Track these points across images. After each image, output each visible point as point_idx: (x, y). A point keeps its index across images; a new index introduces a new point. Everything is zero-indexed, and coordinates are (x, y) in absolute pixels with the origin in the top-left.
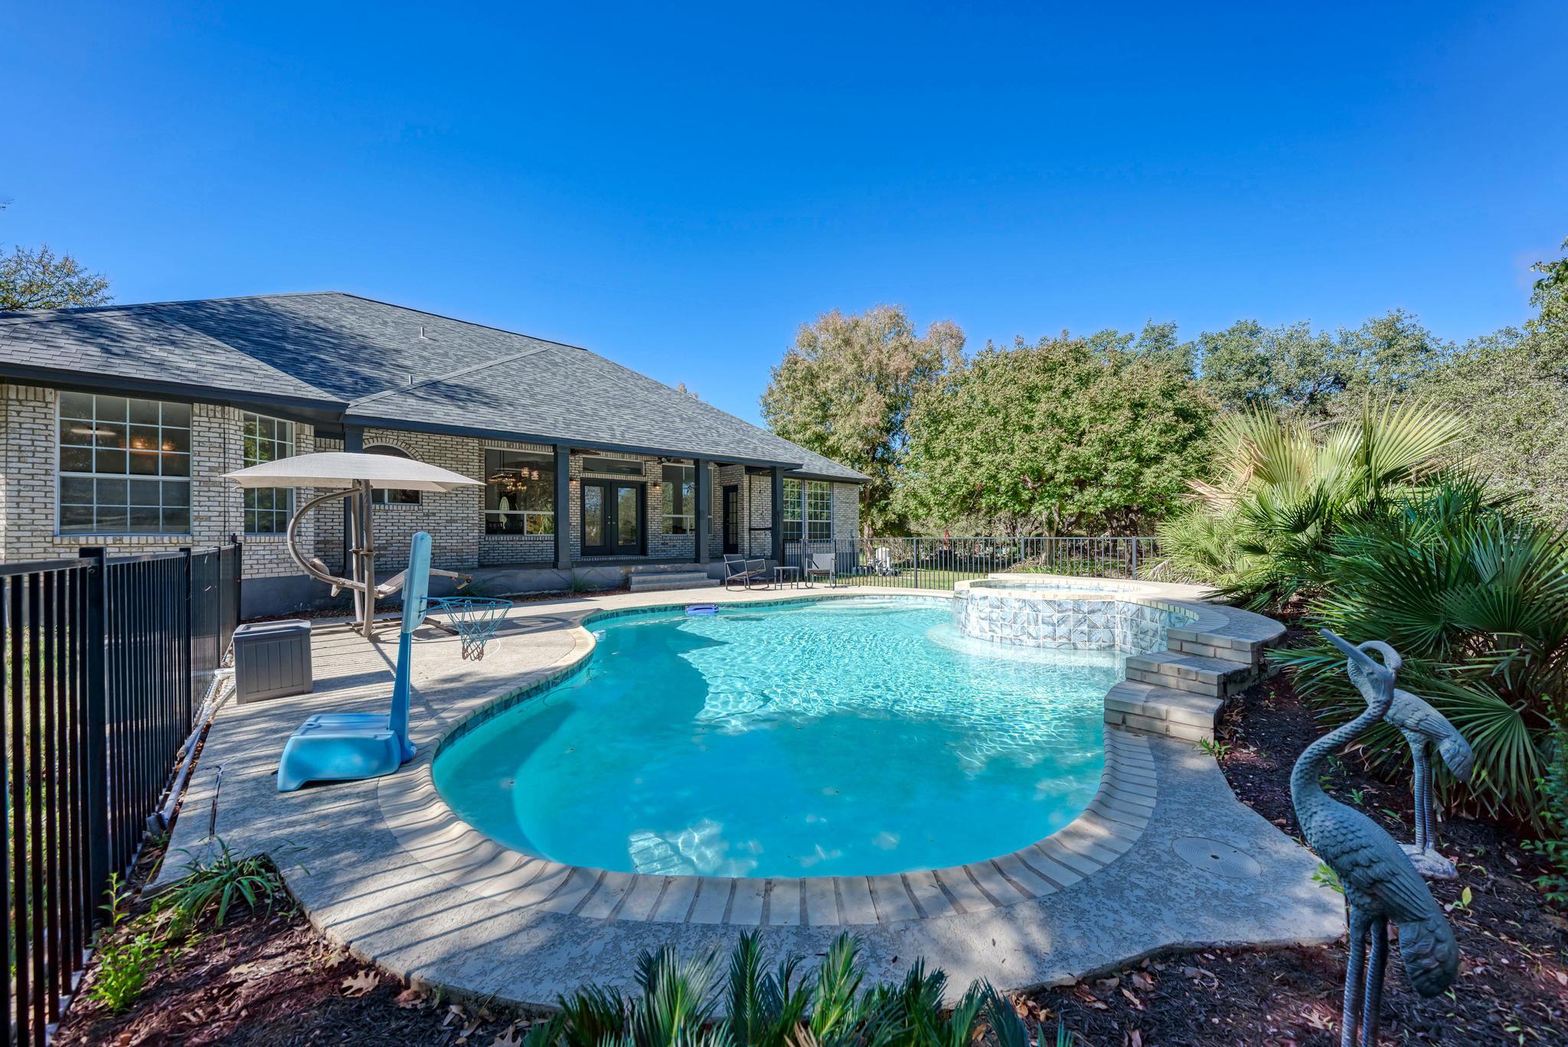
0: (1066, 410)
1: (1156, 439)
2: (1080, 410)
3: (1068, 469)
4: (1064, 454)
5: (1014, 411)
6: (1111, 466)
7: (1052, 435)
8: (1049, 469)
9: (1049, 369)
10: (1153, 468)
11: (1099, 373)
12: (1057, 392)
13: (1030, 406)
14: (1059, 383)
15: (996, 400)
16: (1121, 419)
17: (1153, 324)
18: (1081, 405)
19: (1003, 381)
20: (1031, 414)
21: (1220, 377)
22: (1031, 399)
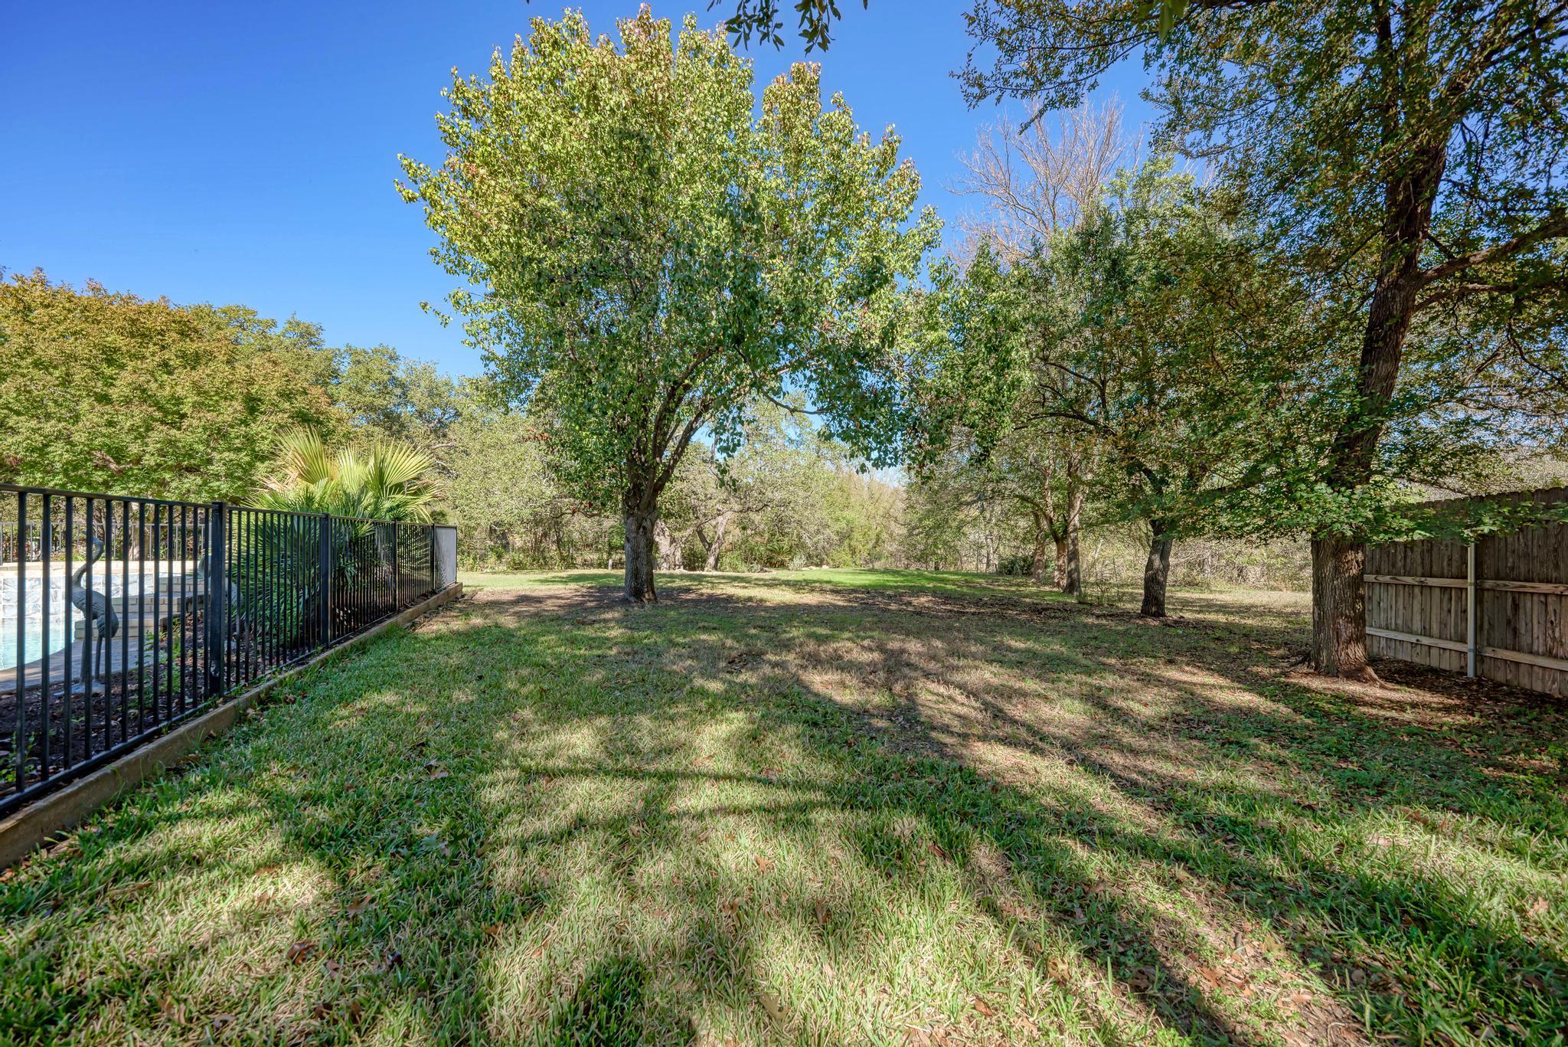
0: (161, 386)
1: (270, 437)
2: (180, 391)
3: (162, 453)
4: (154, 435)
5: (80, 373)
6: (216, 455)
7: (138, 414)
8: (134, 449)
9: (140, 334)
10: (267, 463)
11: (211, 356)
12: (150, 363)
13: (109, 371)
14: (153, 356)
15: (45, 350)
16: (230, 411)
17: (298, 318)
18: (182, 384)
19: (61, 328)
20: (110, 382)
21: (359, 391)
22: (110, 362)
